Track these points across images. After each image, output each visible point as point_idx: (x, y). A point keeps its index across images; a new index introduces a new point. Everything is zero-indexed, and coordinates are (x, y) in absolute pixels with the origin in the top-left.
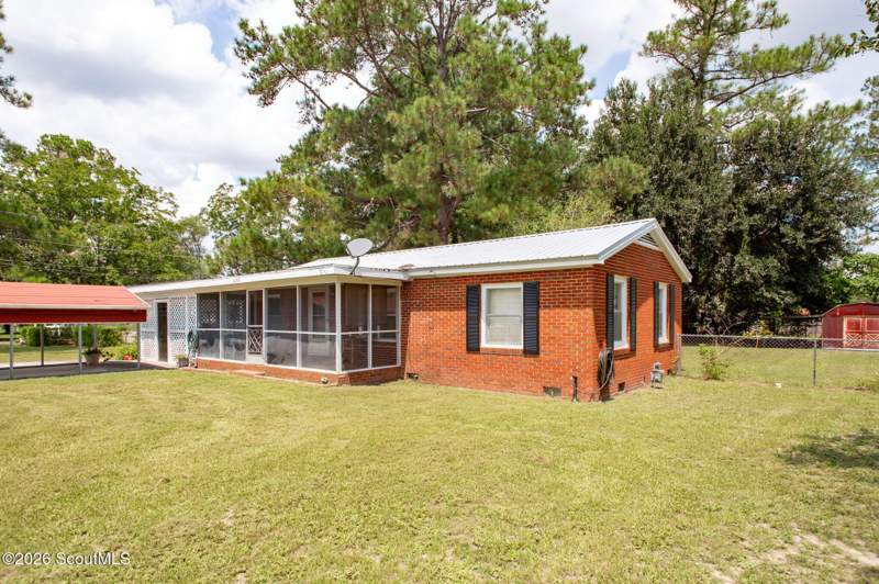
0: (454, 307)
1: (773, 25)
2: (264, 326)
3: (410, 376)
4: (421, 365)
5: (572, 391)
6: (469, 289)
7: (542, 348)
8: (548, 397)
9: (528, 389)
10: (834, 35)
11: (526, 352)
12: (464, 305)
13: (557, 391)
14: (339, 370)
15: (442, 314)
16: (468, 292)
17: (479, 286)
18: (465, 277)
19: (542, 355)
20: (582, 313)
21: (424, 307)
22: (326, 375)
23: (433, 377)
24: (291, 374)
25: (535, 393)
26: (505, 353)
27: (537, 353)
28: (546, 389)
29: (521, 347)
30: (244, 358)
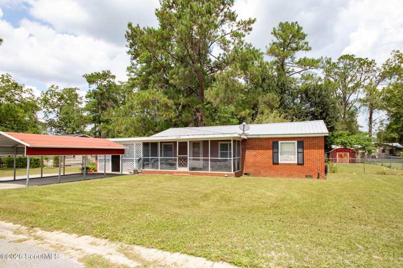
0: (267, 148)
1: (307, 50)
2: (188, 156)
3: (245, 174)
4: (251, 170)
5: (317, 176)
6: (273, 142)
7: (305, 162)
8: (307, 179)
9: (299, 176)
10: (329, 58)
11: (298, 164)
12: (271, 148)
13: (311, 177)
14: (232, 172)
15: (261, 151)
16: (273, 143)
17: (278, 142)
18: (271, 138)
19: (305, 165)
20: (320, 151)
21: (252, 148)
22: (227, 174)
23: (257, 174)
24: (206, 174)
25: (302, 178)
26: (290, 164)
27: (303, 164)
28: (306, 176)
29: (296, 162)
30: (176, 169)
